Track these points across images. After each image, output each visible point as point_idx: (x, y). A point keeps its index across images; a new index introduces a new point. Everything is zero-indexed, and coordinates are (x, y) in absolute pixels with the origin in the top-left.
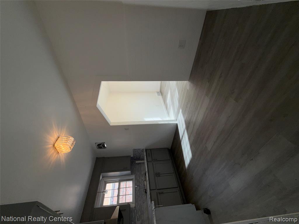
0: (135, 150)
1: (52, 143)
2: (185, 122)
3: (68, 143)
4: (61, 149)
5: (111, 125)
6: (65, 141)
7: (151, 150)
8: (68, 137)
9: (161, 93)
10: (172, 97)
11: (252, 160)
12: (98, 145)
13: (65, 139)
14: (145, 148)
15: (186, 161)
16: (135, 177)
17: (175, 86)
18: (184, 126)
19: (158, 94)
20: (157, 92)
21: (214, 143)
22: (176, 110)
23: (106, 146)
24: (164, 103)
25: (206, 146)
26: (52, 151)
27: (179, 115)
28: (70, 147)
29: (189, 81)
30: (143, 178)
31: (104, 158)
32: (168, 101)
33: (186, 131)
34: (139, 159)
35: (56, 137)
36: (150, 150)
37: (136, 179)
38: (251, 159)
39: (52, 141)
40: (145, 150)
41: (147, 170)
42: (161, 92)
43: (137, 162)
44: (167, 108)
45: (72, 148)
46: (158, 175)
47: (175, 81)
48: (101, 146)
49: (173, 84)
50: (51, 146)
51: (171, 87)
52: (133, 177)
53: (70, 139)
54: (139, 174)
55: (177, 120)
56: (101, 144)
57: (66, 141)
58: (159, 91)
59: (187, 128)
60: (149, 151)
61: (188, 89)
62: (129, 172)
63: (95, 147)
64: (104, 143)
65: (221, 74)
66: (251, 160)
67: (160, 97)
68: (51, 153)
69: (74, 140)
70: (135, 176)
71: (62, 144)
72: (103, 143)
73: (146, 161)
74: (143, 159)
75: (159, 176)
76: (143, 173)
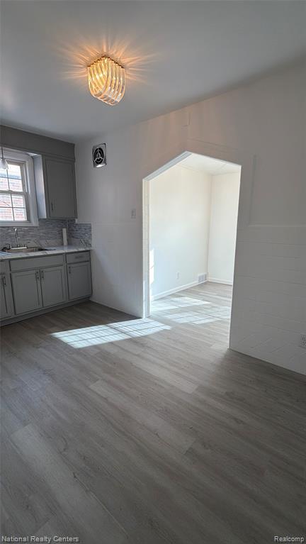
0: (88, 228)
1: (111, 53)
2: (145, 336)
3: (111, 89)
4: (98, 72)
5: (144, 180)
6: (114, 82)
7: (89, 261)
8: (123, 88)
9: (205, 285)
10: (195, 309)
11: (75, 477)
12: (100, 149)
13: (120, 81)
14: (91, 248)
15: (66, 335)
16: (34, 227)
17: (218, 317)
18: (137, 334)
19: (203, 276)
20: (206, 276)
21: (105, 399)
22: (169, 317)
23: (99, 166)
24: (184, 291)
25: (98, 380)
26: (93, 52)
27: (159, 324)
28: (100, 94)
29: (230, 349)
30: (32, 244)
31: (73, 160)
32: (186, 298)
33: (126, 337)
34: (70, 235)
35: (124, 61)
36: (89, 259)
37: (31, 228)
38: (76, 475)
39: (116, 53)
40: (88, 249)
41: (49, 253)
42: (205, 283)
43: (64, 230)
44: (174, 295)
45: (99, 98)
46: (40, 275)
47: (230, 317)
48: (99, 156)
49: (224, 312)
50: (105, 51)
51: (217, 307)
52: (35, 223)
53: (118, 94)
54: (41, 234)
55: (149, 317)
56: (102, 155)
57: (115, 85)
58: (209, 279)
59: (134, 341)
60: (86, 258)
61: (212, 347)
62: (44, 215)
63: (97, 143)
64: (105, 163)
65: (242, 421)
66: (74, 474)
67: (196, 282)
68: (87, 49)
69: (116, 102)
70: (37, 227)
71: (108, 76)
72: (105, 160)
73: (66, 250)
74: (70, 244)
75: (37, 278)
76: (43, 244)
